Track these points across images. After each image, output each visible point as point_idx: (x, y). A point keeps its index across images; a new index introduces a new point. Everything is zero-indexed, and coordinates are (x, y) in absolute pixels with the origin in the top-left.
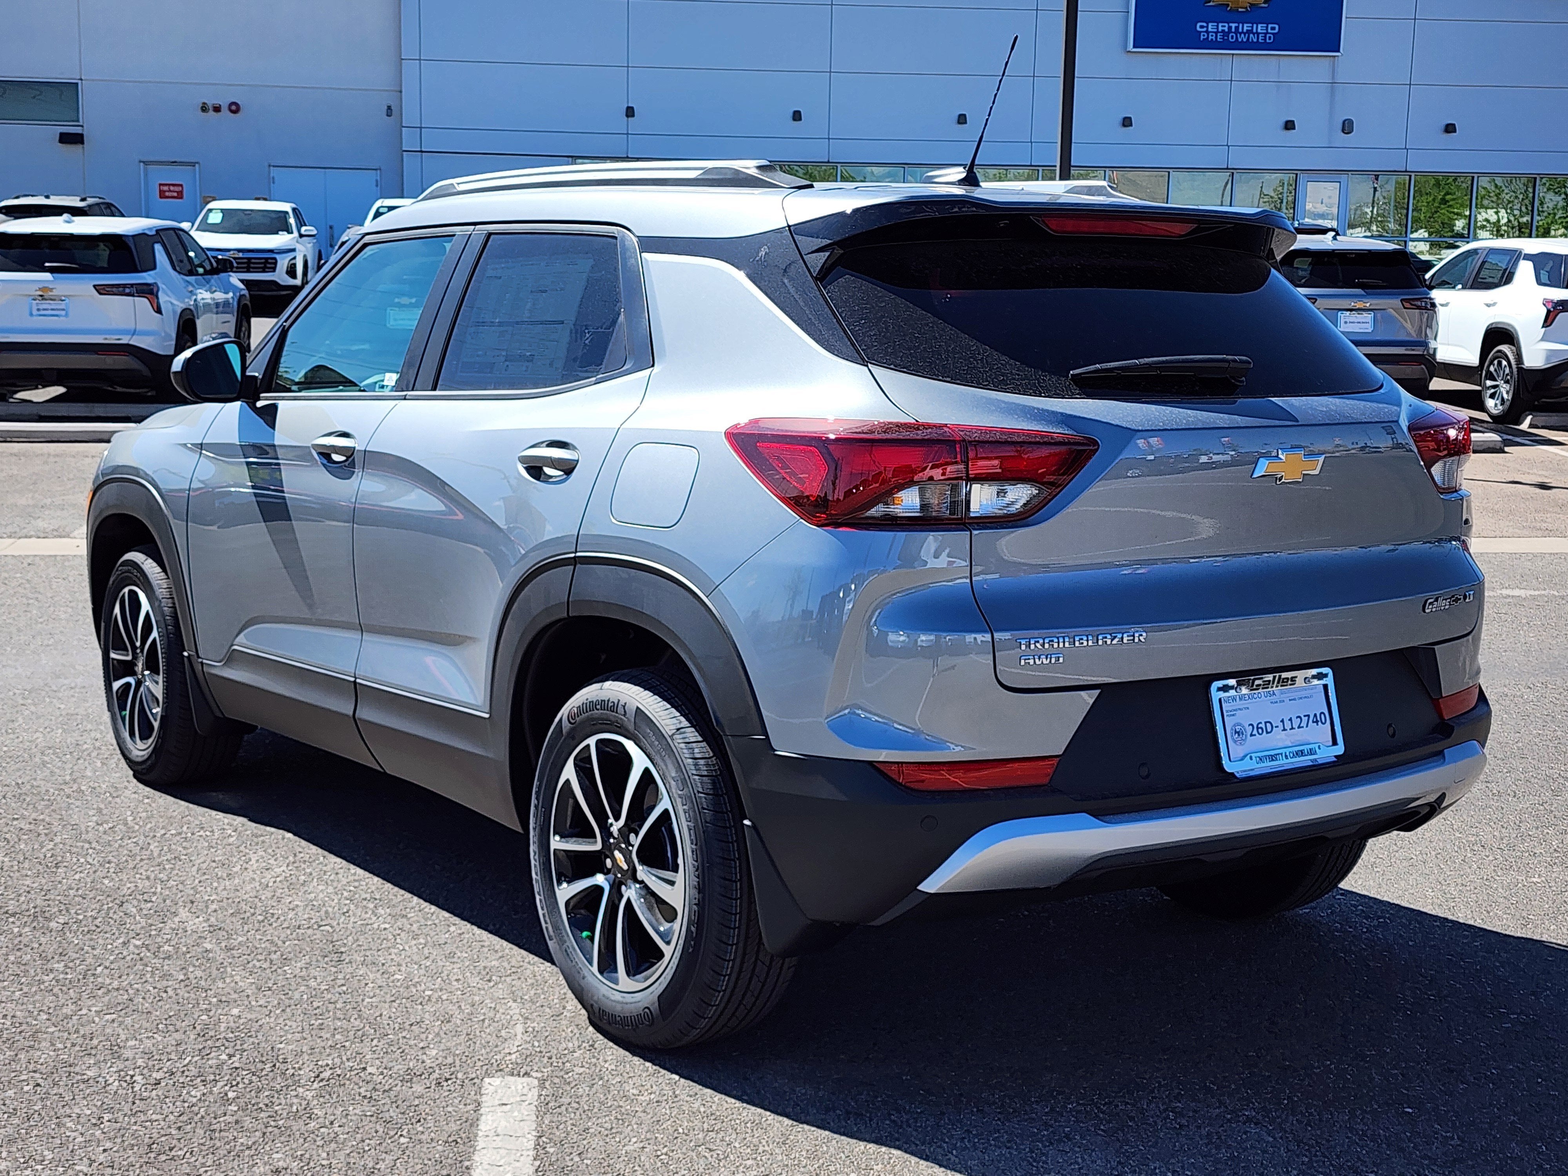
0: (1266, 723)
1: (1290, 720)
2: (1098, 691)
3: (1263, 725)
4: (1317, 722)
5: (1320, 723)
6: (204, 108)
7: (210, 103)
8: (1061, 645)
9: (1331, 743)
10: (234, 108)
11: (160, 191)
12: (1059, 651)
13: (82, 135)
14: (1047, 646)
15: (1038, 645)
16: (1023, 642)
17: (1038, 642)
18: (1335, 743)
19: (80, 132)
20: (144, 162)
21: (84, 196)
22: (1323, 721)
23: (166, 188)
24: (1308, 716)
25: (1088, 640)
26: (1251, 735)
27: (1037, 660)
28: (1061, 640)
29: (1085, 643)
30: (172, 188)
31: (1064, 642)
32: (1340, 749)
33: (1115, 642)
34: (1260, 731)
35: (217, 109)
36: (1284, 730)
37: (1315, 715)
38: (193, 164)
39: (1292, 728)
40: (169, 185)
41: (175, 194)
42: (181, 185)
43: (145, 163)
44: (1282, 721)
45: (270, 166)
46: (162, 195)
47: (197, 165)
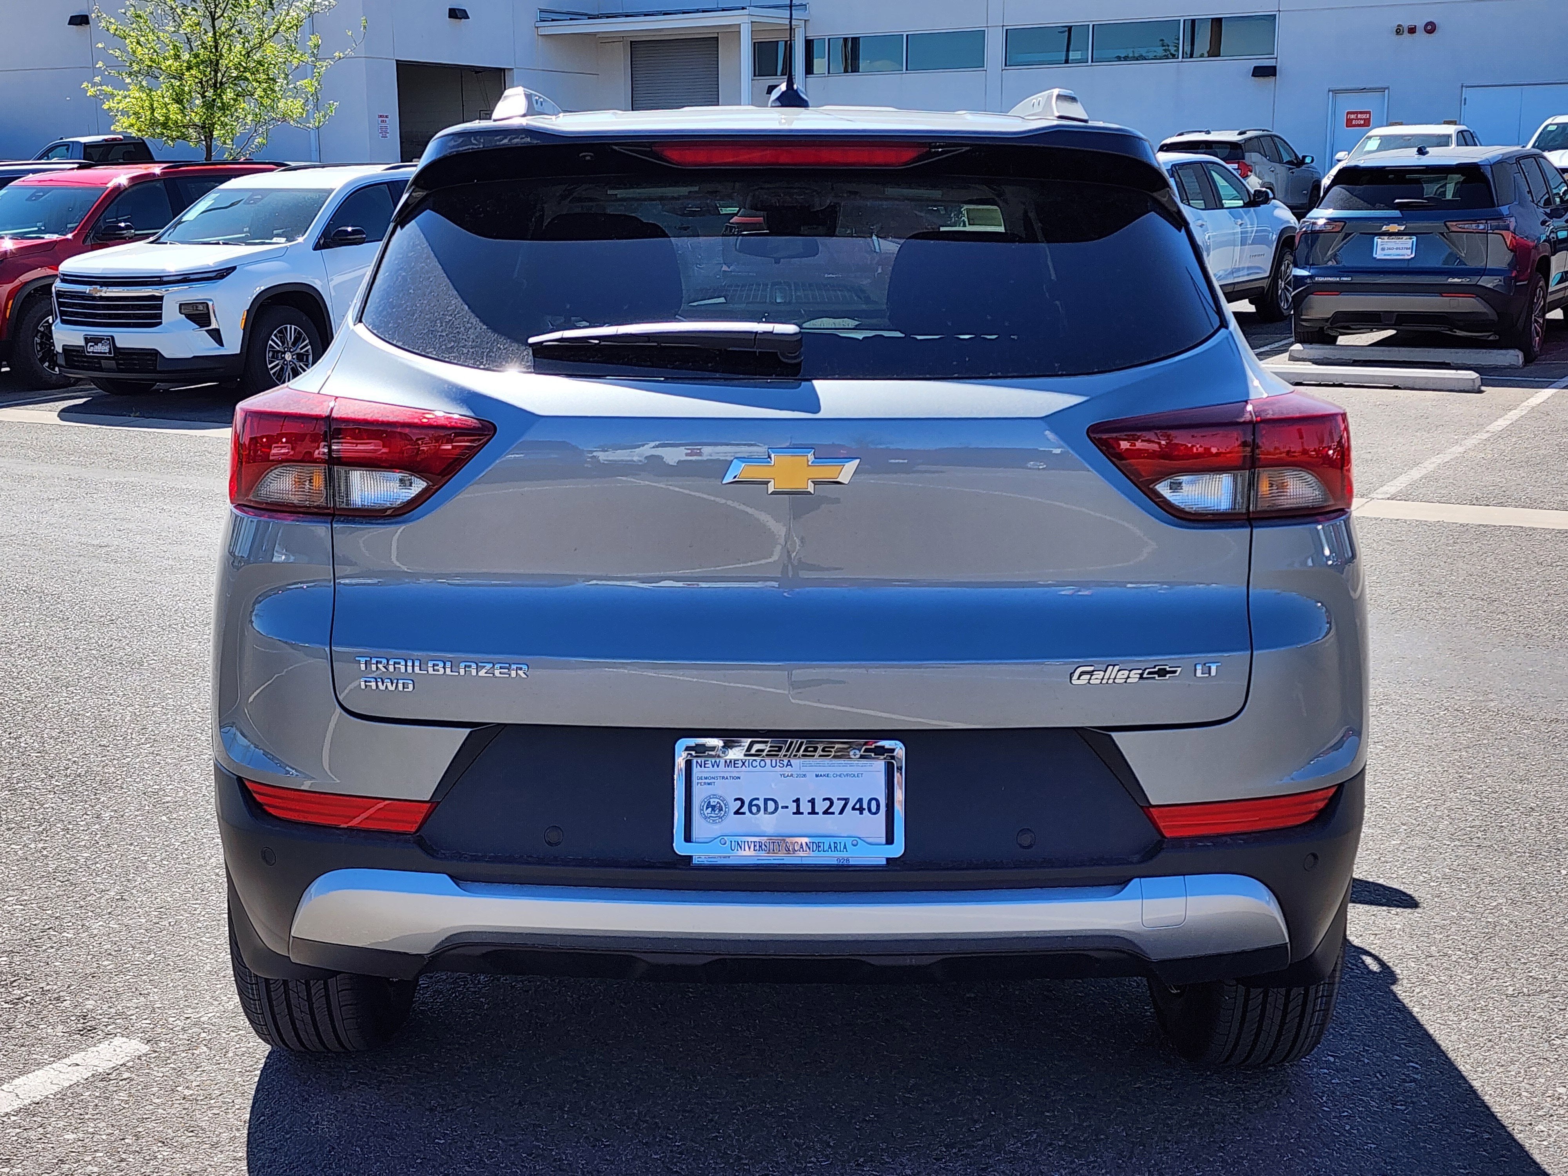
0: (766, 800)
1: (812, 801)
2: (468, 730)
3: (761, 803)
4: (861, 810)
5: (866, 812)
6: (1399, 31)
7: (1407, 24)
8: (410, 669)
9: (884, 841)
10: (1429, 27)
11: (1347, 120)
12: (406, 676)
13: (1275, 67)
14: (391, 668)
15: (380, 666)
16: (363, 660)
17: (381, 662)
18: (890, 840)
19: (1274, 65)
20: (1332, 91)
21: (1243, 130)
22: (874, 810)
23: (1353, 116)
24: (847, 800)
25: (444, 668)
26: (737, 812)
27: (380, 684)
28: (410, 664)
29: (442, 671)
30: (1359, 116)
31: (413, 666)
32: (898, 849)
33: (482, 673)
34: (754, 809)
35: (1412, 30)
36: (798, 812)
37: (860, 800)
38: (1382, 90)
39: (813, 812)
40: (1357, 113)
41: (1362, 122)
42: (1369, 113)
43: (1336, 92)
44: (797, 801)
45: (1462, 86)
46: (1349, 123)
47: (1387, 91)
